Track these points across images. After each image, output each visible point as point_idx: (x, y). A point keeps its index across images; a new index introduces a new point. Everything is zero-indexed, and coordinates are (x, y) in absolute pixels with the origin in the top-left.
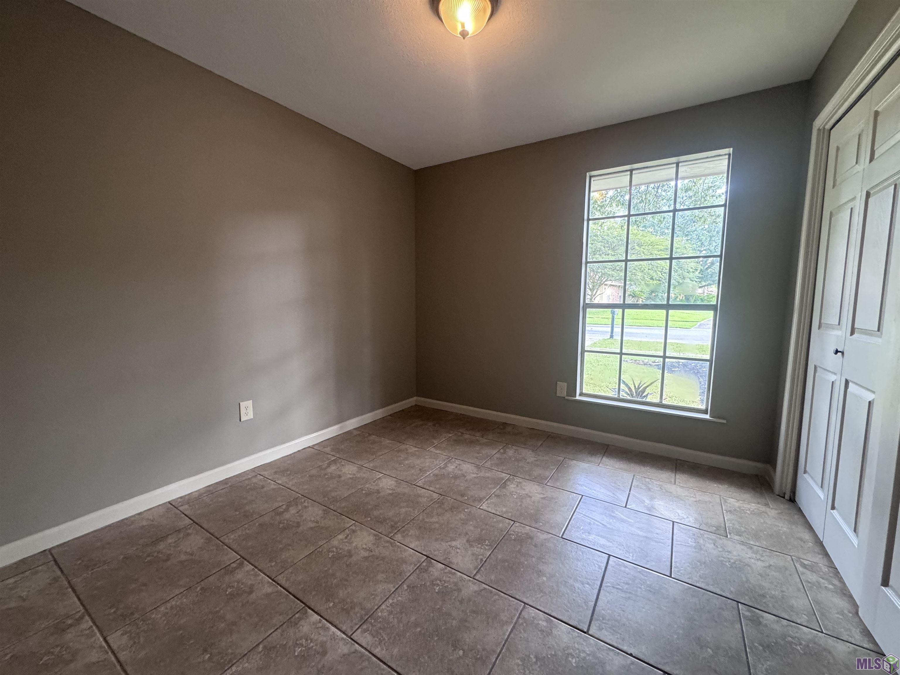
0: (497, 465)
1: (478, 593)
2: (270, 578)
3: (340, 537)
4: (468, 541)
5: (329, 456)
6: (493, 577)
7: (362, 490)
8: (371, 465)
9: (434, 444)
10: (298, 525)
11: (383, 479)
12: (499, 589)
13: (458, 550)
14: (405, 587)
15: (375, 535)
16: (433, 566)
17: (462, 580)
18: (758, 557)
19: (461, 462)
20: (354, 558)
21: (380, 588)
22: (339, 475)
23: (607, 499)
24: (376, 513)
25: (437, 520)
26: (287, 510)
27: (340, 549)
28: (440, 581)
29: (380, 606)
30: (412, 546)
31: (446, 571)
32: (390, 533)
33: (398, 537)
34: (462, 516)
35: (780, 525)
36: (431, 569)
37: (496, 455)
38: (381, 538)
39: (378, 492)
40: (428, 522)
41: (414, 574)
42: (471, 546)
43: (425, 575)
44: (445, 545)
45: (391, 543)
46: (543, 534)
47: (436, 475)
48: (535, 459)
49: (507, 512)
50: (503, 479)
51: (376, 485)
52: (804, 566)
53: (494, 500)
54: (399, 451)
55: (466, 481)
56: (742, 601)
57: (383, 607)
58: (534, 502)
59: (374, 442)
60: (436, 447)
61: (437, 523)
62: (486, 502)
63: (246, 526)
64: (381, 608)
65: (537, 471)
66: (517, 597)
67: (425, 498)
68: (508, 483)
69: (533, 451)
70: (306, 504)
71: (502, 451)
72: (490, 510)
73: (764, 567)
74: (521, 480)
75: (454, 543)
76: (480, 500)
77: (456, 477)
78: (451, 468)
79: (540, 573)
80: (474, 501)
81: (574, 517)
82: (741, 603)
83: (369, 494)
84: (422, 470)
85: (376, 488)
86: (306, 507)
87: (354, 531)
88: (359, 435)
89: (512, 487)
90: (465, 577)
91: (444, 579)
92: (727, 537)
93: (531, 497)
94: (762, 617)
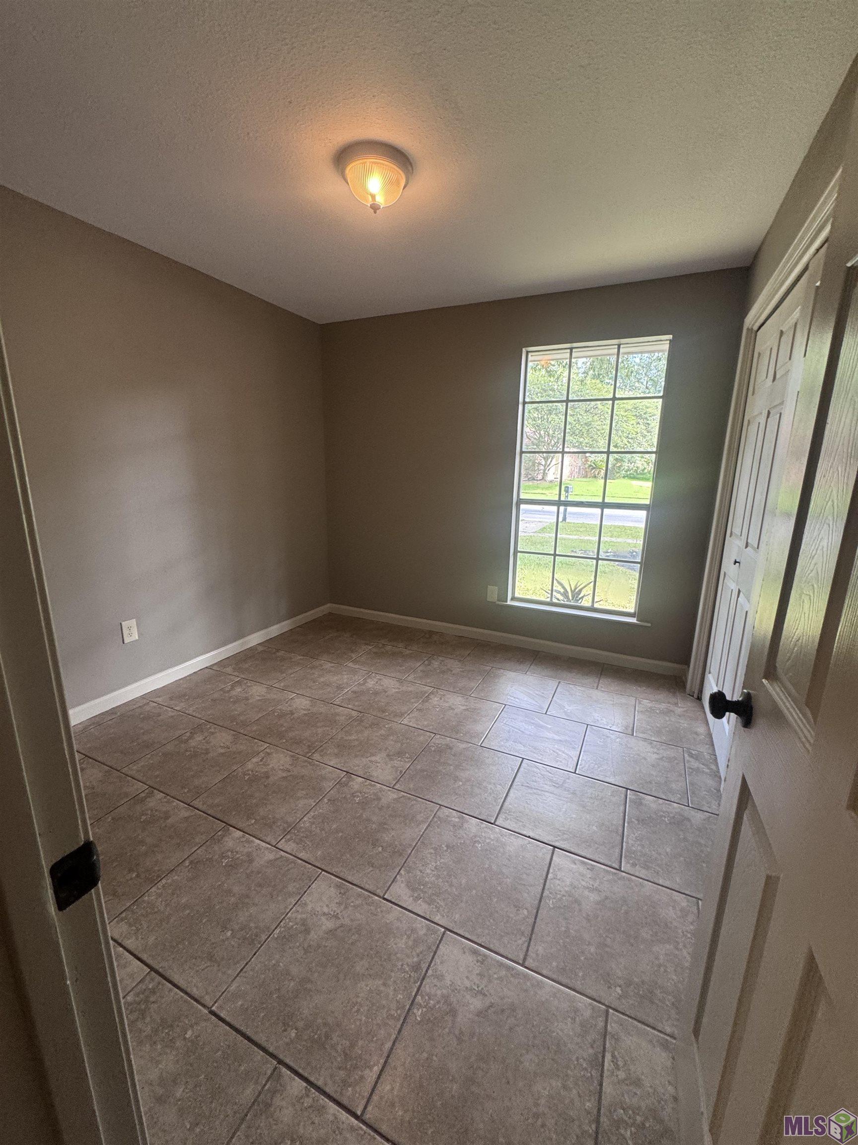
0: (421, 678)
1: (396, 800)
2: (186, 804)
3: (255, 760)
4: (388, 755)
5: (232, 677)
6: (411, 786)
7: (274, 712)
8: (282, 684)
9: (352, 658)
10: (207, 752)
11: (297, 700)
12: (416, 795)
13: (378, 764)
14: (326, 800)
15: (292, 756)
16: (353, 780)
17: (381, 790)
18: (655, 750)
19: (382, 677)
20: (272, 779)
21: (301, 803)
22: (246, 697)
23: (529, 707)
24: (291, 734)
25: (356, 737)
26: (191, 738)
27: (257, 772)
28: (361, 793)
29: (302, 818)
30: (331, 763)
31: (367, 783)
32: (308, 753)
33: (317, 756)
34: (382, 732)
35: (682, 721)
36: (351, 783)
37: (421, 668)
38: (298, 758)
39: (292, 713)
40: (346, 740)
41: (335, 789)
42: (391, 760)
43: (345, 789)
44: (365, 761)
45: (309, 763)
46: (463, 743)
47: (355, 692)
48: (461, 670)
49: (428, 726)
50: (425, 692)
51: (290, 706)
52: (691, 755)
53: (416, 714)
54: (313, 668)
55: (387, 696)
56: (630, 788)
57: (305, 819)
58: (456, 714)
59: (283, 659)
60: (355, 662)
61: (357, 740)
62: (408, 717)
63: (149, 756)
64: (303, 820)
65: (462, 683)
66: (433, 801)
67: (343, 715)
68: (432, 696)
69: (460, 661)
70: (212, 730)
71: (426, 662)
72: (411, 724)
73: (658, 759)
74: (445, 692)
75: (373, 758)
76: (402, 715)
77: (376, 693)
78: (371, 683)
79: (456, 779)
80: (395, 716)
81: (494, 726)
82: (630, 789)
83: (281, 716)
84: (340, 688)
85: (290, 709)
86: (213, 733)
87: (269, 754)
88: (264, 651)
89: (435, 700)
90: (385, 787)
91: (364, 791)
92: (633, 735)
93: (453, 709)
94: (644, 799)
